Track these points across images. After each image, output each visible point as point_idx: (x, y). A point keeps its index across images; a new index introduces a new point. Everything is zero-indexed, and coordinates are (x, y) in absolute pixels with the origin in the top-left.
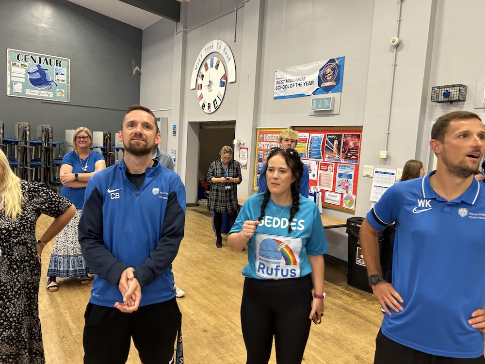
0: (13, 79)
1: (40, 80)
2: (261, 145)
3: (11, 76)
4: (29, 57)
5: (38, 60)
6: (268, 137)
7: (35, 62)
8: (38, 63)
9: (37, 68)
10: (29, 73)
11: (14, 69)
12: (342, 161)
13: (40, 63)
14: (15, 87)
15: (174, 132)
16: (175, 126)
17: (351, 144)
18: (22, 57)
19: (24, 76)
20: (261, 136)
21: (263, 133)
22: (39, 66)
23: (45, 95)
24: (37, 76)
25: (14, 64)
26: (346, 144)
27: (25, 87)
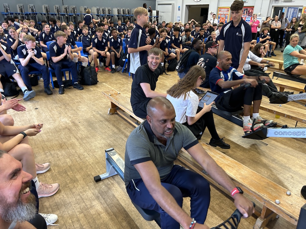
2: (219, 13)
6: (222, 10)
12: (247, 16)
15: (179, 9)
16: (179, 7)
17: (250, 11)
20: (220, 9)
21: (221, 9)
26: (249, 11)
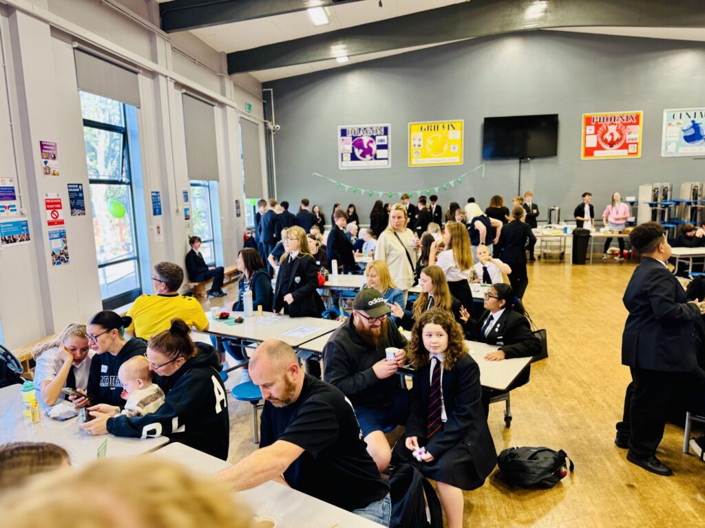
0: (668, 139)
1: (694, 136)
3: (666, 137)
4: (684, 115)
5: (692, 116)
7: (690, 117)
8: (692, 118)
9: (691, 124)
10: (683, 130)
11: (670, 128)
13: (695, 117)
14: (669, 147)
18: (677, 116)
19: (678, 134)
22: (693, 122)
23: (698, 151)
24: (692, 132)
25: (670, 124)
27: (678, 145)
